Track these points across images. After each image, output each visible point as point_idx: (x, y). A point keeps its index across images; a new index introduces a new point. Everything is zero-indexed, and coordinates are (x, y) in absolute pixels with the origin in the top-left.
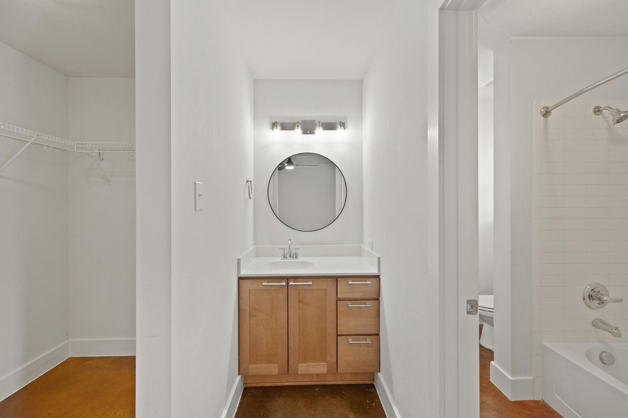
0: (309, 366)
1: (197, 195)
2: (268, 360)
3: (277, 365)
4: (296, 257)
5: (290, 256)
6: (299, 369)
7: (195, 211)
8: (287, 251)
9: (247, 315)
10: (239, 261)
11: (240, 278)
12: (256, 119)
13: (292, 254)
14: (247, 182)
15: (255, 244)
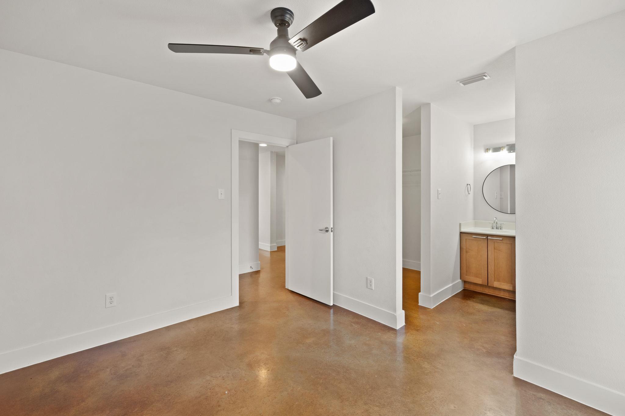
0: (501, 284)
1: (439, 193)
2: (477, 276)
3: (481, 280)
4: (501, 229)
5: (497, 228)
6: (495, 284)
7: (438, 199)
8: (495, 224)
9: (465, 251)
10: (460, 224)
11: (461, 233)
12: (476, 147)
13: (498, 226)
14: (467, 185)
15: (474, 220)
